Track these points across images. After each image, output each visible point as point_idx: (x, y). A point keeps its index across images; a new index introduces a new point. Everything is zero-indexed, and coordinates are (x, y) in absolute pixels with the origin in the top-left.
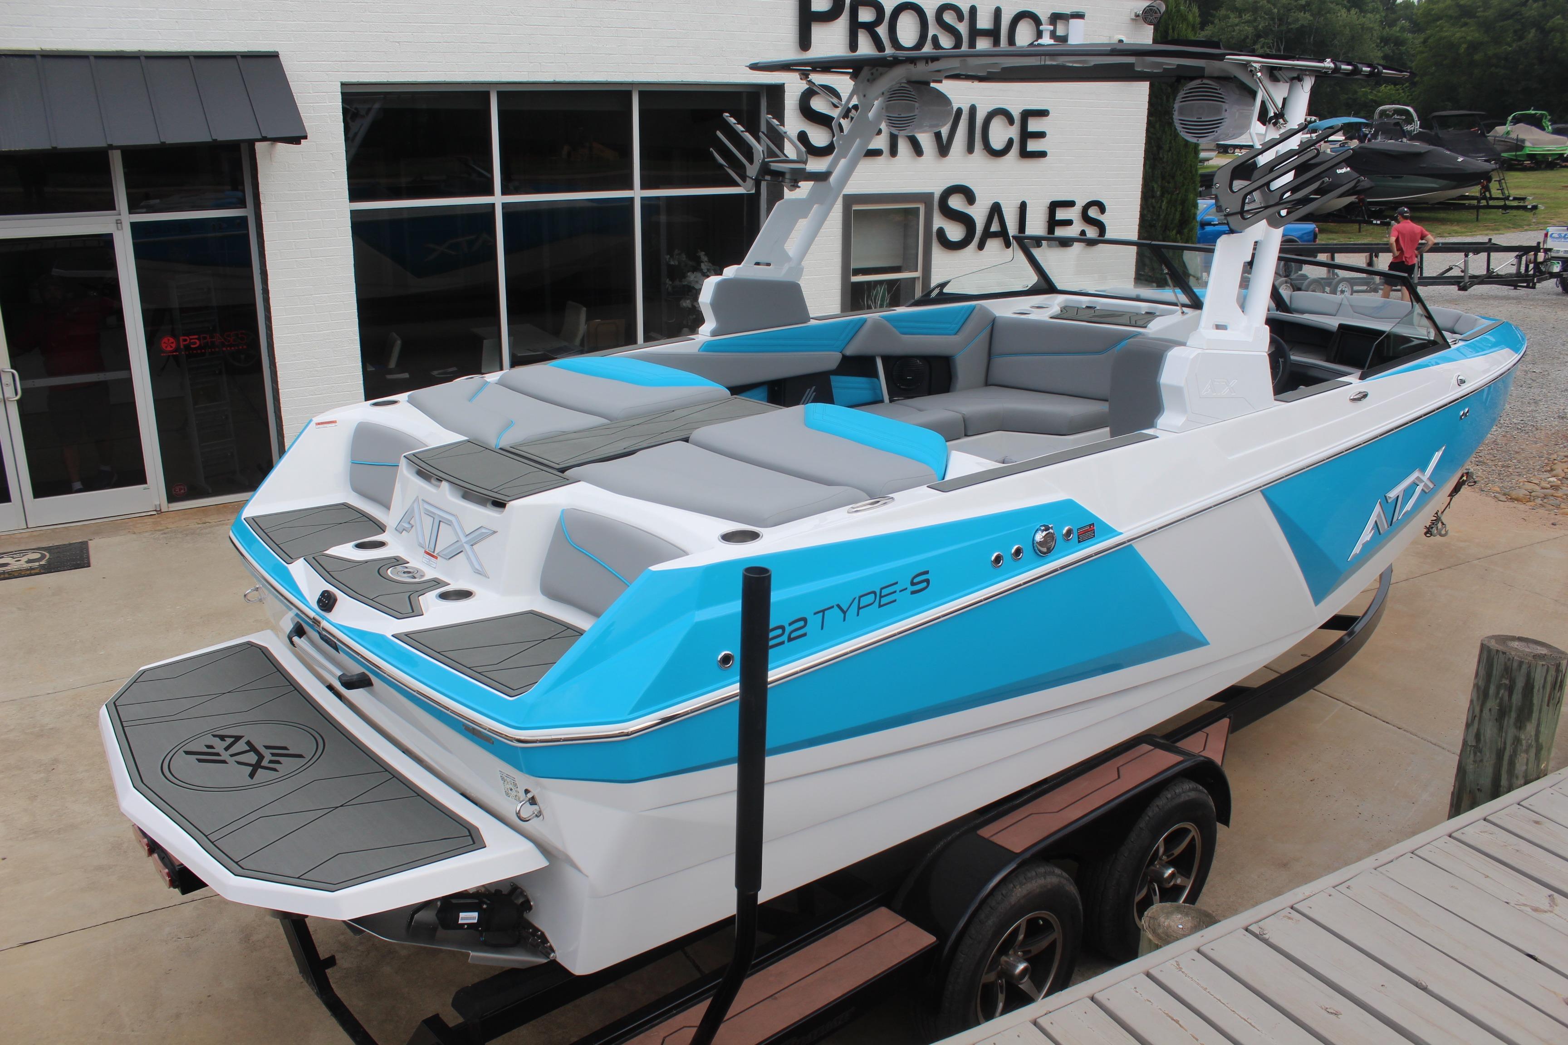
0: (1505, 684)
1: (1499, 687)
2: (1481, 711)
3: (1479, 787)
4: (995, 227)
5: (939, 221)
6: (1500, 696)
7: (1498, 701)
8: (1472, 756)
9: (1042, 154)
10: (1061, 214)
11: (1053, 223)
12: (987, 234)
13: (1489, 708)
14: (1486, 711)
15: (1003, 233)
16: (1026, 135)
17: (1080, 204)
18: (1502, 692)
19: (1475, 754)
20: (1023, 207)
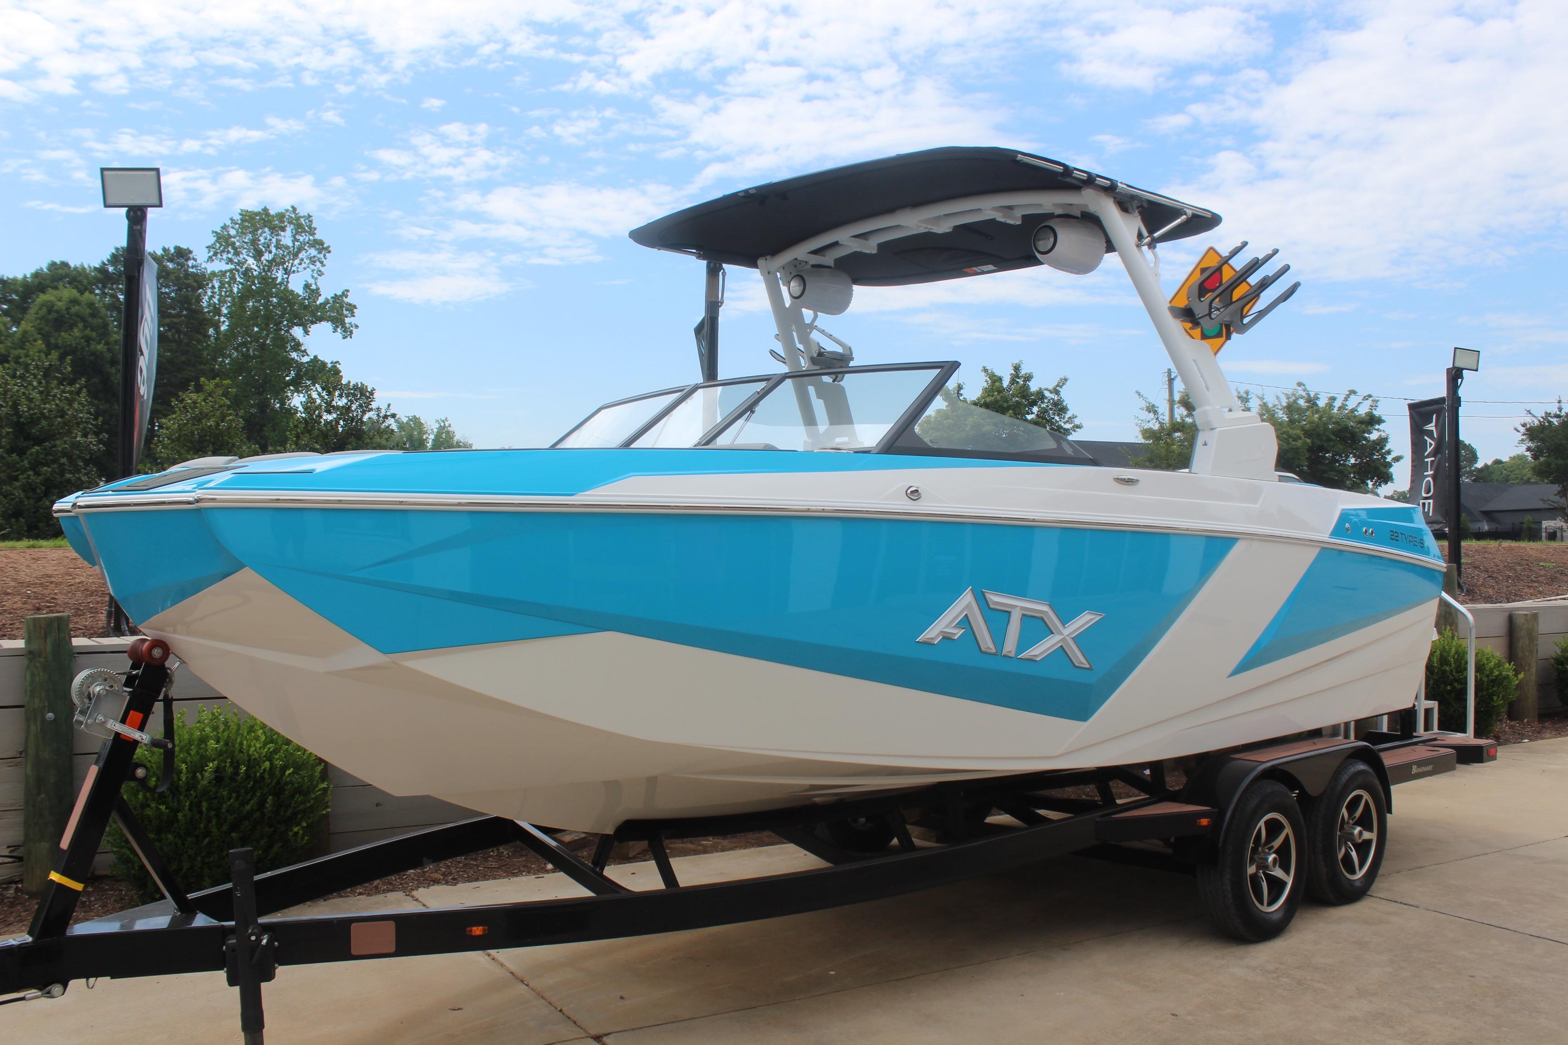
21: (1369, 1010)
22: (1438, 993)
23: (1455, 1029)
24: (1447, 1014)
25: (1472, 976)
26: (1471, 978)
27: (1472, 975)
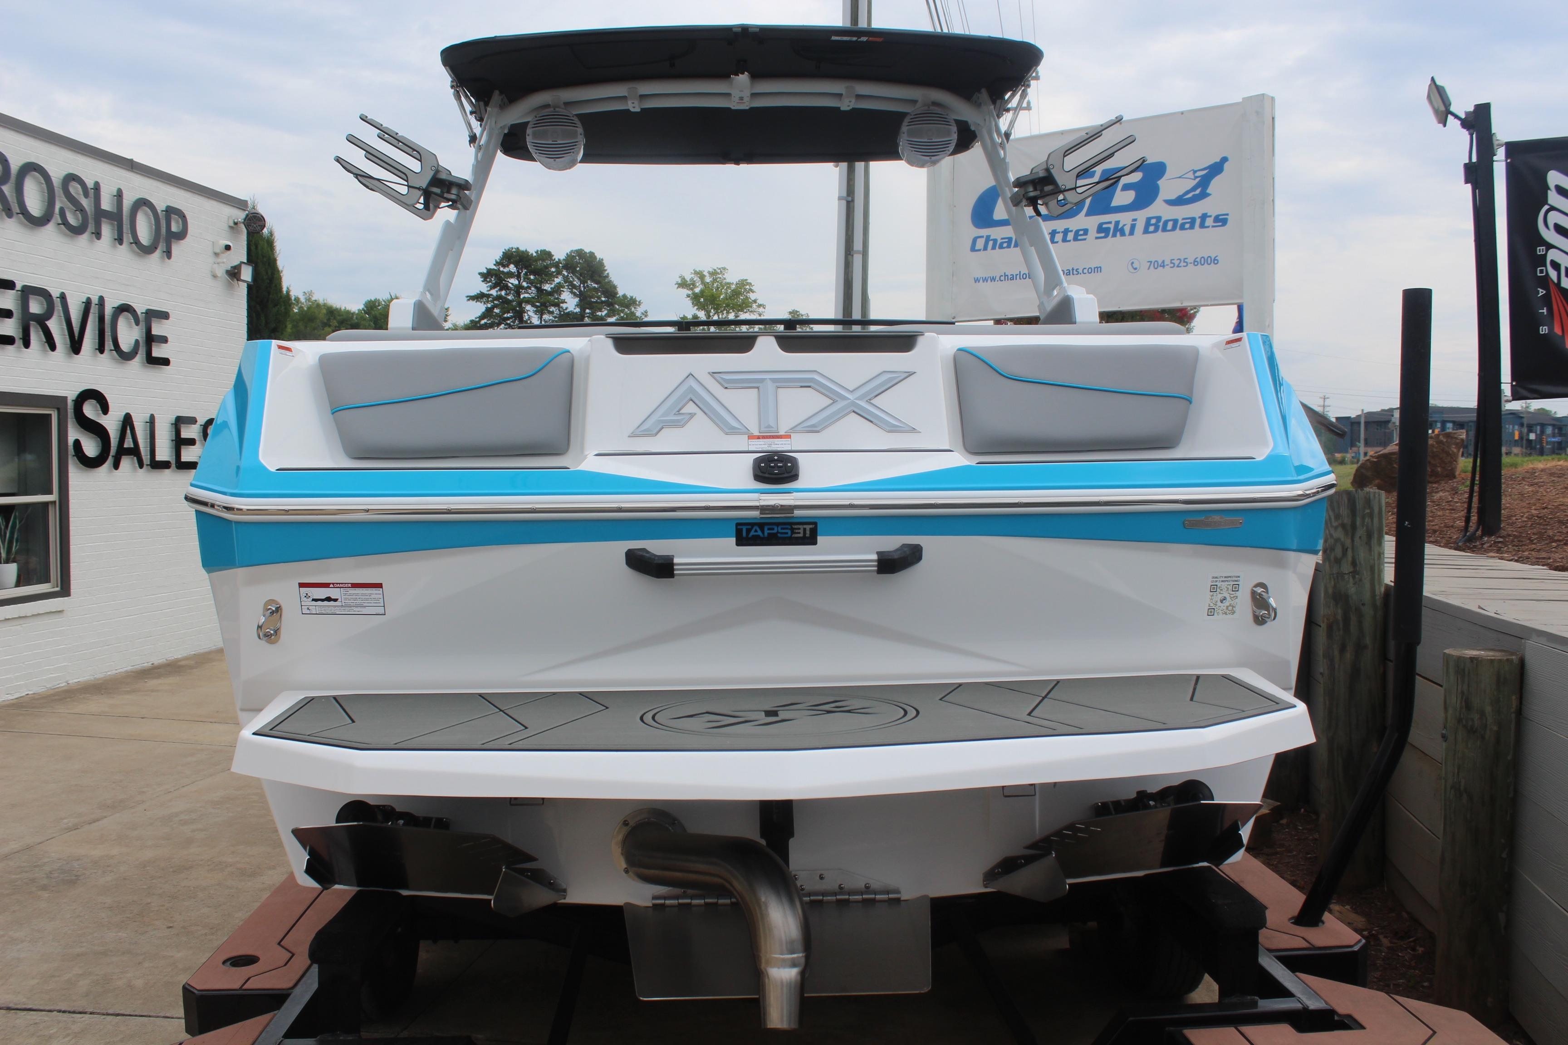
0: (1367, 513)
1: (1363, 518)
2: (1353, 541)
3: (1362, 602)
4: (128, 443)
5: (74, 434)
6: (1366, 523)
7: (1365, 528)
8: (1351, 580)
9: (166, 362)
10: (187, 433)
11: (180, 442)
12: (122, 452)
13: (1360, 535)
14: (1357, 539)
15: (135, 452)
16: (150, 339)
17: (202, 420)
18: (1366, 520)
19: (1354, 578)
20: (152, 421)
21: (262, 877)
22: (203, 904)
23: (187, 878)
24: (194, 888)
25: (171, 927)
26: (171, 925)
27: (170, 929)
